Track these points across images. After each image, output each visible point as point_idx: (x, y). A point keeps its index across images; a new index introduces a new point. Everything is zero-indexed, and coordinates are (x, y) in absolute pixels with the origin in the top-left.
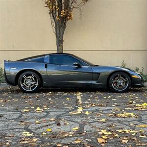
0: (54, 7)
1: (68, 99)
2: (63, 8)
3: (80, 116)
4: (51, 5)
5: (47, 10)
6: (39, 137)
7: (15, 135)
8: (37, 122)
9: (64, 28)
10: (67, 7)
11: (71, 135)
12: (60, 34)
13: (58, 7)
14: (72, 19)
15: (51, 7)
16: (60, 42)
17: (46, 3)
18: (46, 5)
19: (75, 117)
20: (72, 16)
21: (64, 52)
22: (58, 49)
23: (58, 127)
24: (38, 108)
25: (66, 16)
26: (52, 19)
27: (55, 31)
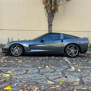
0: (48, 4)
1: (61, 61)
2: (53, 5)
3: (76, 72)
4: (46, 3)
5: (43, 6)
6: (59, 85)
7: (44, 83)
8: (52, 75)
9: (53, 17)
10: (55, 4)
11: (78, 84)
12: (50, 21)
13: (50, 4)
14: (58, 12)
15: (46, 4)
16: (50, 26)
17: (43, 2)
18: (43, 3)
19: (73, 73)
20: (59, 10)
21: (53, 32)
22: (49, 30)
23: (66, 78)
24: (47, 67)
25: (55, 10)
26: (46, 12)
27: (47, 19)
